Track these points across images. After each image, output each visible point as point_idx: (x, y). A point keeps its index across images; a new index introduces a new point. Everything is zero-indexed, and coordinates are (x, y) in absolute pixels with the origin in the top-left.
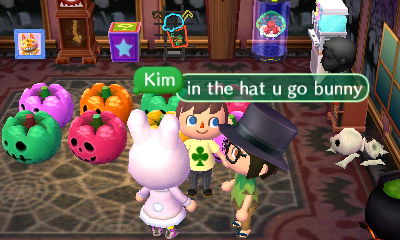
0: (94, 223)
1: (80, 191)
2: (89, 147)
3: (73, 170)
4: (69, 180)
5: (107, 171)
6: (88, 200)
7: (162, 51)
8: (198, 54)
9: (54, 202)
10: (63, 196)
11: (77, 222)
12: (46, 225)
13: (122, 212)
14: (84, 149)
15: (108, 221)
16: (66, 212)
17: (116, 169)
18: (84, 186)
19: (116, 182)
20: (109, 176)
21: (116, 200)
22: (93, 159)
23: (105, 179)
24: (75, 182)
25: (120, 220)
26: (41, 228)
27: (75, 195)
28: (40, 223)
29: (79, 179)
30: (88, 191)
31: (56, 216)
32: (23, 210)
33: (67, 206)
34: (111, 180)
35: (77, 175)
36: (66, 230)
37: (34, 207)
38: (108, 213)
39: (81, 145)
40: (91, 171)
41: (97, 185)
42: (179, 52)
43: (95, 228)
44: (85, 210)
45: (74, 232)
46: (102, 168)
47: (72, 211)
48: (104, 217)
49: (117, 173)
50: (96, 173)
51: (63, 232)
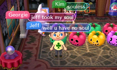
0: (84, 63)
1: (76, 54)
2: (77, 41)
3: (71, 48)
4: (71, 51)
5: (81, 48)
6: (79, 57)
7: (82, 14)
8: (92, 15)
9: (70, 57)
10: (72, 55)
11: (79, 63)
12: (70, 63)
13: (91, 60)
14: (75, 42)
15: (88, 62)
16: (75, 60)
17: (84, 47)
18: (76, 52)
19: (85, 51)
20: (82, 49)
21: (88, 56)
22: (78, 45)
23: (82, 50)
24: (73, 51)
25: (91, 62)
26: (70, 64)
27: (75, 55)
28: (69, 63)
29: (74, 50)
30: (78, 54)
31: (72, 61)
32: (62, 59)
33: (74, 58)
34: (84, 51)
35: (73, 49)
36: (77, 65)
37: (65, 58)
38: (87, 60)
39: (74, 41)
40: (77, 48)
41: (80, 52)
42: (87, 14)
43: (85, 64)
44: (80, 59)
45: (80, 65)
46: (79, 47)
47: (76, 59)
48: (86, 61)
49: (84, 49)
50: (78, 49)
51: (76, 65)
